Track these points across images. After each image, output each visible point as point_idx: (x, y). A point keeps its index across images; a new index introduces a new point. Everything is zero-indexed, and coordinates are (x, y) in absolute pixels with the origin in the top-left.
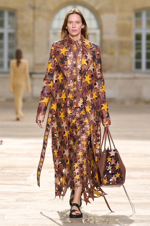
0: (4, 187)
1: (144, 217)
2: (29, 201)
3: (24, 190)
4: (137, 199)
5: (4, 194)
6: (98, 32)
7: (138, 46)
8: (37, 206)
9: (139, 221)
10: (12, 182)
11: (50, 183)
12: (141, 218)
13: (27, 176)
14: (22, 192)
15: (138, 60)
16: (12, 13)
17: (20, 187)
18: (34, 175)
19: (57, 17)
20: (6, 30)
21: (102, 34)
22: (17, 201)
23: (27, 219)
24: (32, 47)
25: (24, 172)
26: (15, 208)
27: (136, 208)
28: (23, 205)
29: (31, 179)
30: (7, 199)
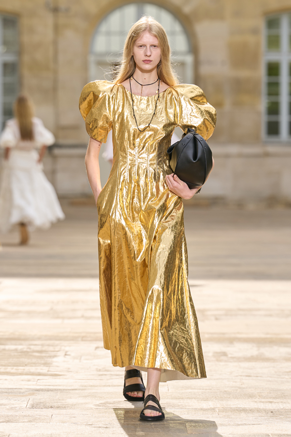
0: (6, 380)
2: (58, 407)
3: (45, 385)
4: (278, 403)
5: (6, 392)
6: (189, 59)
7: (273, 88)
8: (74, 417)
10: (21, 369)
11: (100, 370)
13: (50, 357)
14: (42, 390)
15: (273, 118)
17: (38, 380)
18: (66, 355)
19: (104, 28)
21: (197, 64)
22: (33, 407)
24: (51, 93)
25: (45, 348)
26: (30, 421)
27: (277, 419)
28: (47, 416)
29: (59, 362)
30: (13, 404)
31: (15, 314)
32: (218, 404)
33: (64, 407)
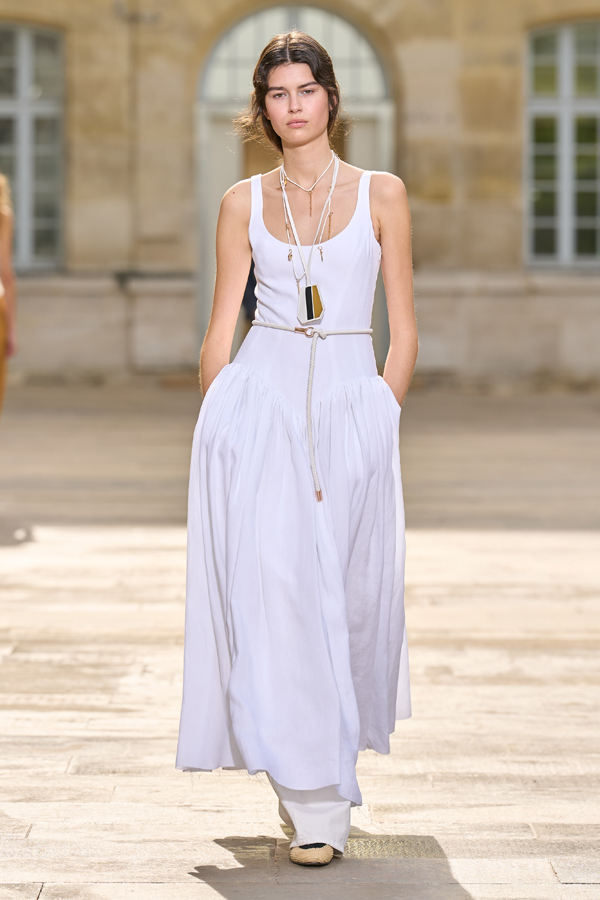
0: (28, 719)
1: (578, 832)
2: (127, 772)
3: (104, 730)
4: (547, 763)
5: (29, 744)
6: (386, 112)
7: (544, 167)
8: (157, 791)
9: (559, 845)
10: (58, 698)
12: (567, 835)
13: (116, 676)
14: (97, 739)
15: (545, 223)
16: (49, 40)
17: (91, 719)
18: (144, 671)
19: (224, 52)
20: (24, 106)
21: (400, 121)
22: (78, 771)
23: (122, 842)
24: (124, 175)
25: (105, 659)
26: (73, 799)
27: (544, 795)
28: (105, 789)
29: (131, 685)
30: (41, 767)
31: (50, 594)
32: (432, 767)
33: (139, 772)
